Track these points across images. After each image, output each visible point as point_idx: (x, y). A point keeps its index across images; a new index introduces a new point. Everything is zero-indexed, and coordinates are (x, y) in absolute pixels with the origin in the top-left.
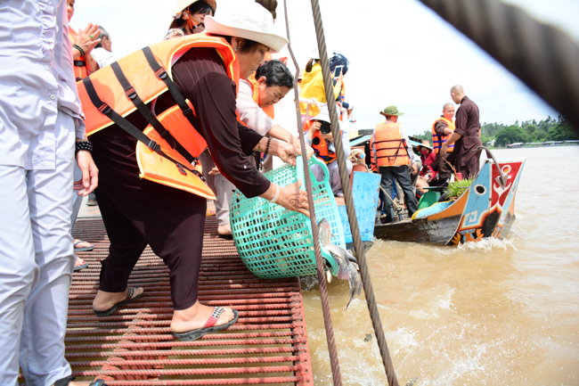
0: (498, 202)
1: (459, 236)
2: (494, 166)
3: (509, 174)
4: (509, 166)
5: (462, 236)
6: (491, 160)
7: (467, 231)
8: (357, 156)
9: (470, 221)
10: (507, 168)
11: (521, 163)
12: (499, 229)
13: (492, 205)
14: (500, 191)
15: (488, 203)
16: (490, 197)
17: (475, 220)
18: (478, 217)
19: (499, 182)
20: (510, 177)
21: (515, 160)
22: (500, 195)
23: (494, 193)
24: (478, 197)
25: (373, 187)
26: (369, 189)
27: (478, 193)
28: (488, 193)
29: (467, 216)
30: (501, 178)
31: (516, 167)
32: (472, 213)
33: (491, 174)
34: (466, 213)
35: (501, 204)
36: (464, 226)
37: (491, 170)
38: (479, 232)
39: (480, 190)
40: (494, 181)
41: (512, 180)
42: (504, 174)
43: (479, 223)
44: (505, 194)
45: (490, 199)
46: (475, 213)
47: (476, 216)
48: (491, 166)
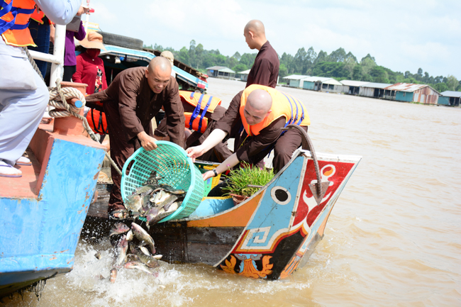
0: (305, 220)
1: (233, 260)
2: (311, 163)
3: (330, 179)
4: (333, 167)
5: (239, 262)
6: (307, 153)
7: (248, 256)
8: (69, 101)
9: (256, 240)
10: (329, 169)
11: (352, 165)
12: (298, 258)
13: (295, 223)
14: (311, 203)
15: (289, 218)
16: (295, 210)
17: (263, 240)
18: (269, 237)
19: (313, 190)
20: (332, 184)
21: (344, 159)
22: (310, 209)
23: (302, 205)
24: (276, 206)
25: (87, 171)
27: (276, 200)
28: (292, 203)
29: (253, 231)
30: (317, 186)
31: (343, 170)
32: (262, 229)
33: (303, 174)
34: (252, 226)
35: (310, 223)
36: (244, 247)
37: (305, 168)
38: (266, 260)
39: (282, 195)
40: (306, 186)
41: (333, 189)
42: (324, 178)
43: (269, 247)
44: (320, 208)
45: (294, 214)
46: (266, 230)
47: (266, 234)
48: (305, 161)
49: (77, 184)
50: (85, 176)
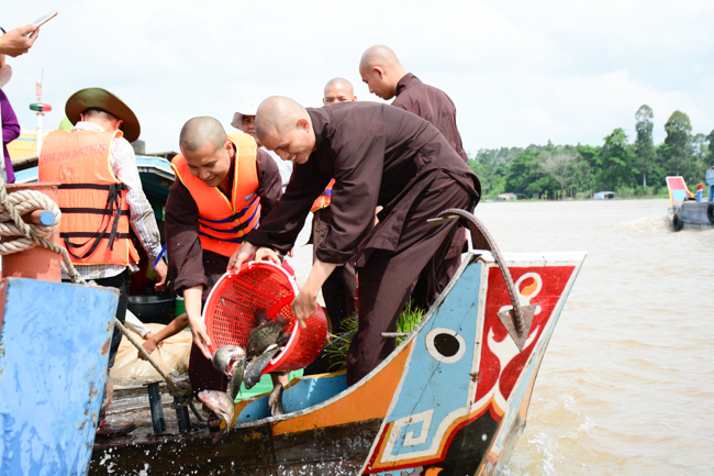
0: (496, 388)
2: (495, 275)
3: (535, 300)
4: (537, 277)
6: (486, 254)
8: (28, 217)
9: (409, 441)
10: (530, 281)
11: (569, 270)
12: (490, 465)
13: (479, 396)
14: (505, 351)
15: (466, 388)
16: (476, 369)
17: (422, 439)
18: (432, 431)
19: (507, 323)
20: (538, 310)
21: (554, 259)
22: (504, 364)
23: (488, 358)
24: (438, 368)
25: (85, 337)
26: (69, 346)
27: (438, 356)
28: (469, 358)
29: (399, 424)
30: (514, 313)
31: (555, 280)
32: (416, 418)
33: (483, 297)
34: (397, 414)
35: (506, 391)
36: (387, 457)
37: (485, 285)
39: (447, 345)
40: (492, 321)
41: (541, 321)
42: (523, 300)
43: (434, 450)
44: (521, 359)
45: (474, 377)
46: (424, 417)
47: (426, 425)
48: (485, 272)
49: (69, 367)
50: (83, 350)
